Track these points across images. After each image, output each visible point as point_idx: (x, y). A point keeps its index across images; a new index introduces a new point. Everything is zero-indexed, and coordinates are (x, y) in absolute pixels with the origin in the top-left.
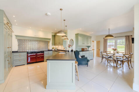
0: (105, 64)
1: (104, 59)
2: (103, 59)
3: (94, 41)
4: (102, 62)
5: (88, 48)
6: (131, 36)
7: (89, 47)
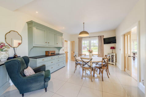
0: (79, 73)
1: (79, 66)
2: (77, 66)
3: (67, 41)
4: (76, 69)
5: (59, 51)
6: (103, 36)
7: (59, 48)
